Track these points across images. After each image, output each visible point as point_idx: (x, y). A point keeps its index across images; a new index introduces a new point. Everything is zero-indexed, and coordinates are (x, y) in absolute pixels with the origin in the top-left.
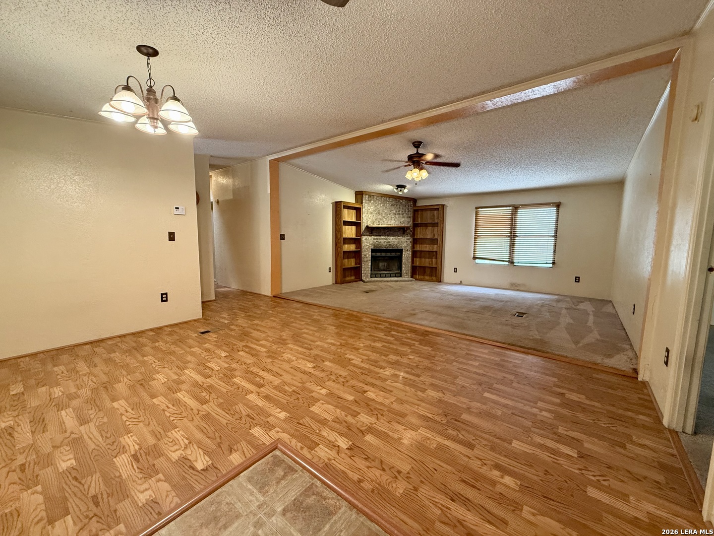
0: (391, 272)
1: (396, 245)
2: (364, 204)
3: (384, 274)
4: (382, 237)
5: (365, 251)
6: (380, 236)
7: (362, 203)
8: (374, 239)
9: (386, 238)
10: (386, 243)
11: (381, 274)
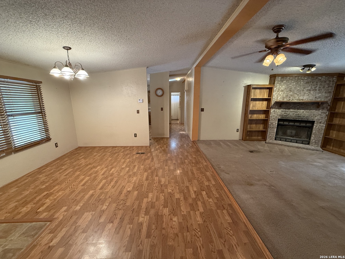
0: (298, 139)
1: (307, 117)
2: (275, 84)
3: (289, 139)
4: (291, 110)
5: (272, 120)
6: (289, 109)
7: (274, 84)
8: (282, 111)
9: (296, 110)
10: (294, 115)
11: (286, 139)
